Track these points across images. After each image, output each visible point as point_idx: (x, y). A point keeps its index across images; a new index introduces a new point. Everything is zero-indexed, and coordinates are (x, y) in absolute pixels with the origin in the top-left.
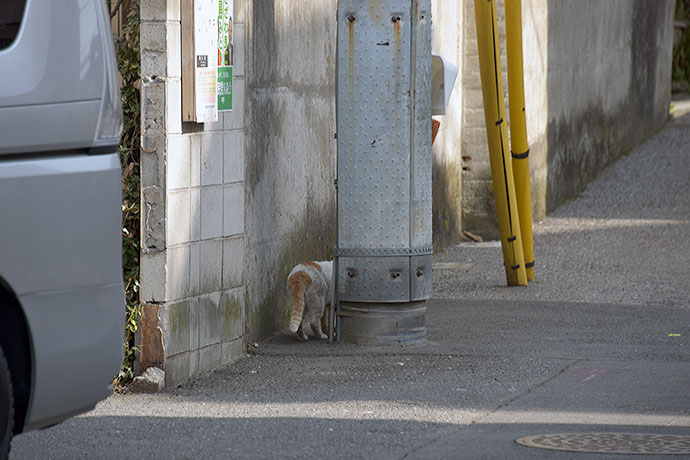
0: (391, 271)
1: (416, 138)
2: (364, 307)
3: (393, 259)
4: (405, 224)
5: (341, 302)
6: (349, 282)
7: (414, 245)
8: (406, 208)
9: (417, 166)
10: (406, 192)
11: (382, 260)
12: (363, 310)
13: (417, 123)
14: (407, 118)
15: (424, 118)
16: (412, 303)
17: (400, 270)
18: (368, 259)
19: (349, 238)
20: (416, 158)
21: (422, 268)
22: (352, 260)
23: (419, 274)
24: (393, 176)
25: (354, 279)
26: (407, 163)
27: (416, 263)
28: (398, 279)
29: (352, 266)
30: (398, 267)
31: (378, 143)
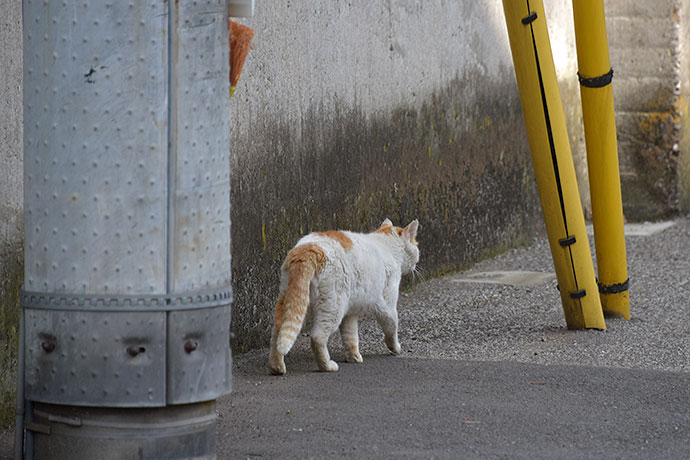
0: (127, 341)
1: (181, 65)
2: (74, 416)
3: (130, 317)
4: (157, 245)
5: (34, 404)
6: (43, 363)
7: (178, 287)
8: (159, 211)
9: (182, 122)
10: (159, 178)
11: (107, 318)
12: (71, 421)
13: (183, 34)
14: (160, 24)
15: (201, 23)
16: (172, 410)
17: (145, 340)
18: (79, 317)
19: (42, 271)
20: (182, 105)
21: (197, 336)
22: (49, 316)
23: (189, 350)
24: (131, 143)
25: (53, 357)
26: (162, 115)
27: (182, 325)
28: (141, 360)
29: (49, 329)
30: (140, 334)
31: (99, 75)
